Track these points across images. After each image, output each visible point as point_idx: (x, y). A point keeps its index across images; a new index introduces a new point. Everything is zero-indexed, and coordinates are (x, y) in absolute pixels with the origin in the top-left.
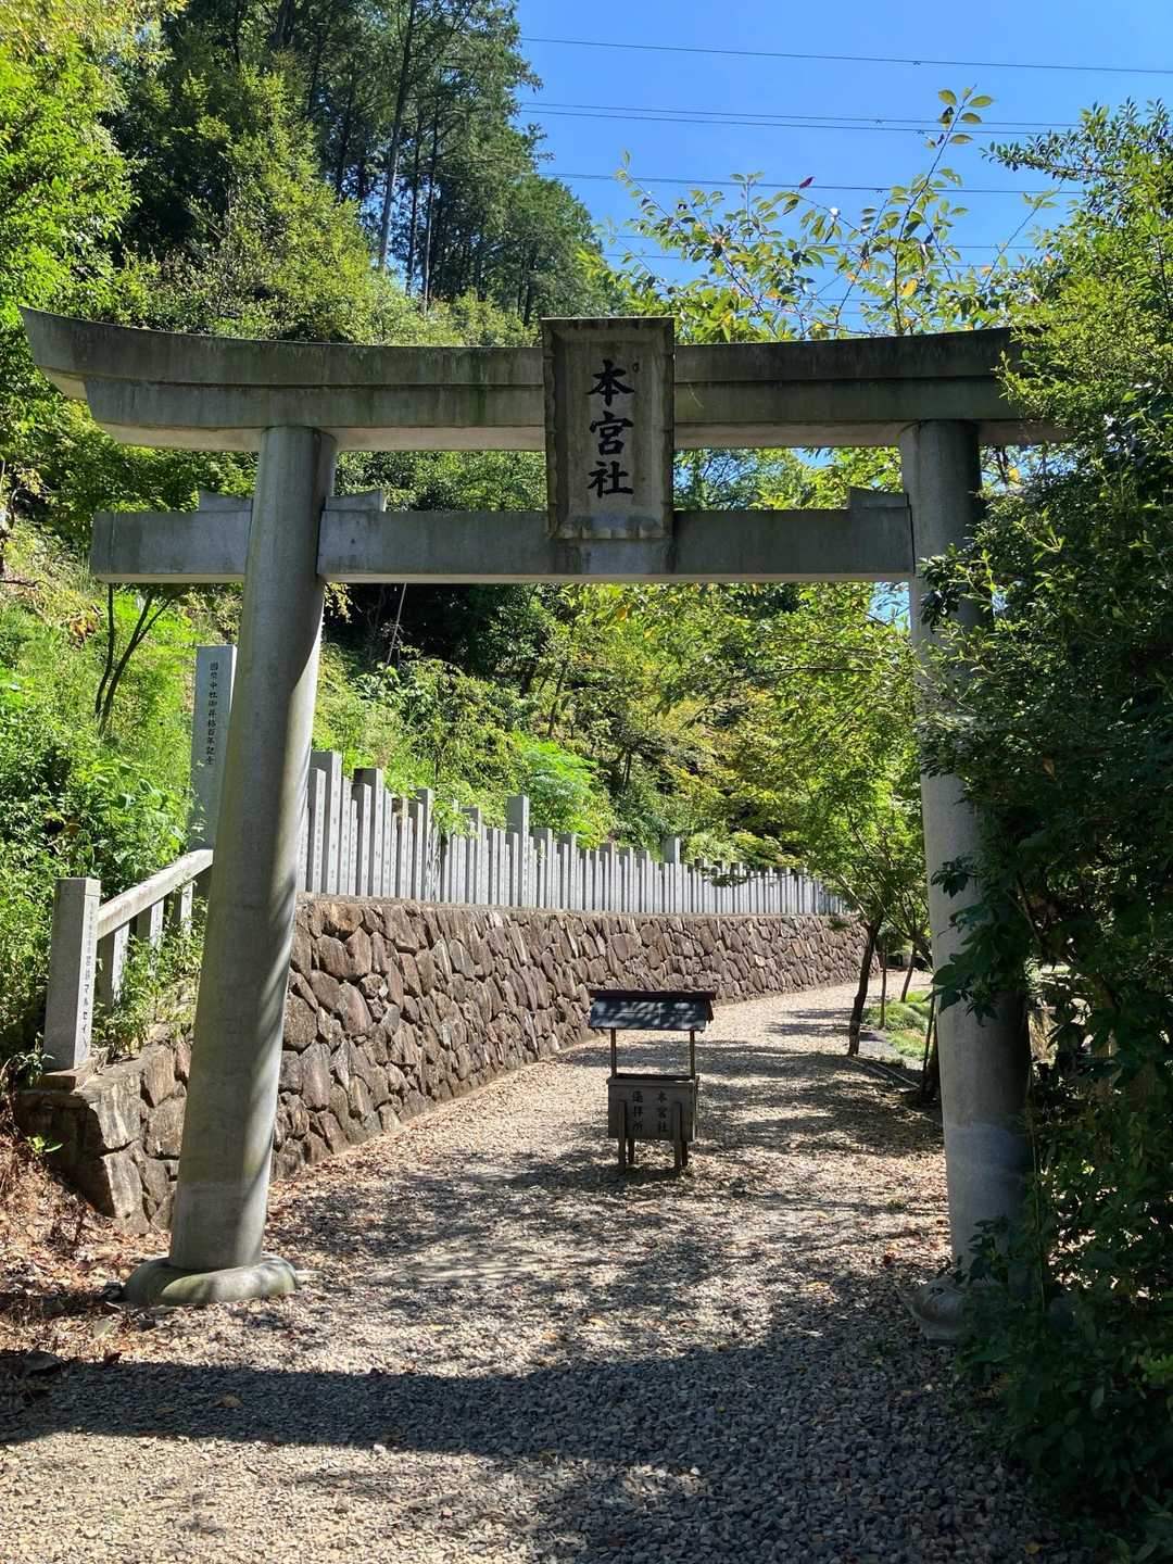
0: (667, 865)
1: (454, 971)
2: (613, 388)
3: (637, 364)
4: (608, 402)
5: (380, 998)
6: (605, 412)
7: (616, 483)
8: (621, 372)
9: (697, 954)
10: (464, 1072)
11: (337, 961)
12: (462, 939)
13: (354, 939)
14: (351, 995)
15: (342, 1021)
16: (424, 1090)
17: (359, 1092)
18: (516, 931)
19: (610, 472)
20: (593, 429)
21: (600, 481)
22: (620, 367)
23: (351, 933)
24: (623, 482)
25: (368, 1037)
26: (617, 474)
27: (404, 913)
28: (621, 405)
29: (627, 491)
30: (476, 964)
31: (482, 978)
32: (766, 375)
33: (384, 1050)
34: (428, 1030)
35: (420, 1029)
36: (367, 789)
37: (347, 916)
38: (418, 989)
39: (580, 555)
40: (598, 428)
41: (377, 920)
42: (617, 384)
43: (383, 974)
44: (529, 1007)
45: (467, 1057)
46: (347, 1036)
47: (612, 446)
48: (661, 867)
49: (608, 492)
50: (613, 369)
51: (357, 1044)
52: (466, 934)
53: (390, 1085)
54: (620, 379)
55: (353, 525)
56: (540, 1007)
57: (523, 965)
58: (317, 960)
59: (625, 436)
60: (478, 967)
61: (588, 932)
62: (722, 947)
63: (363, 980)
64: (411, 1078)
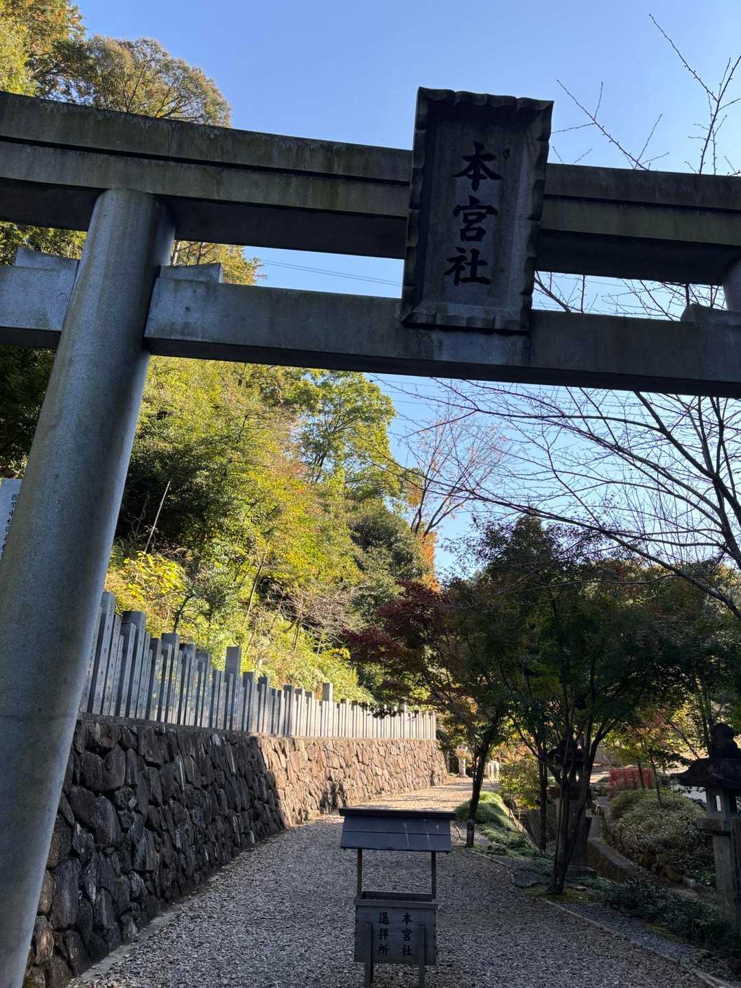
0: (324, 702)
1: (187, 782)
2: (482, 172)
3: (508, 151)
4: (475, 186)
5: (129, 809)
6: (471, 197)
7: (474, 271)
8: (490, 157)
9: (341, 767)
10: (190, 871)
11: (96, 776)
12: (194, 755)
13: (113, 755)
14: (106, 809)
15: (94, 834)
16: (159, 894)
17: (104, 905)
18: (229, 748)
19: (469, 259)
20: (456, 213)
21: (458, 269)
22: (491, 151)
23: (110, 749)
24: (481, 271)
25: (117, 849)
26: (475, 263)
27: (153, 733)
28: (487, 190)
29: (484, 281)
30: (203, 775)
31: (205, 787)
32: (613, 196)
33: (128, 859)
34: (166, 836)
35: (160, 836)
36: (133, 627)
37: (108, 733)
38: (160, 800)
39: (431, 341)
40: (461, 213)
41: (133, 739)
42: (485, 169)
43: (134, 786)
44: (236, 809)
45: (193, 857)
46: (98, 849)
47: (473, 233)
48: (321, 704)
49: (465, 280)
50: (483, 153)
51: (106, 855)
52: (197, 752)
53: (131, 892)
54: (488, 164)
55: (189, 292)
56: (243, 809)
57: (232, 776)
58: (78, 775)
59: (488, 223)
60: (203, 778)
61: (275, 750)
62: (356, 761)
63: (117, 793)
64: (149, 883)
